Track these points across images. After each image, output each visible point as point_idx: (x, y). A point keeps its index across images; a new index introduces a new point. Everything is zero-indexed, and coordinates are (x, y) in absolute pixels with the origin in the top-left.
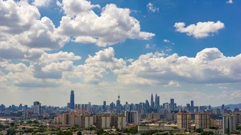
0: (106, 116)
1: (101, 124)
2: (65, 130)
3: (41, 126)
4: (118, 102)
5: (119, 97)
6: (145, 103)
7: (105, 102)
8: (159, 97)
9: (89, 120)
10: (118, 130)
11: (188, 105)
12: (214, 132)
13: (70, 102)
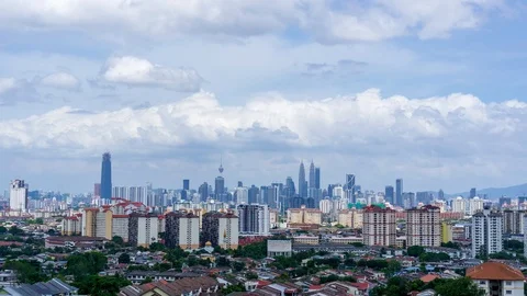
0: (190, 216)
1: (177, 234)
2: (90, 250)
3: (29, 241)
4: (220, 182)
5: (221, 170)
6: (285, 184)
7: (186, 183)
8: (318, 171)
9: (148, 226)
10: (218, 250)
11: (389, 190)
12: (451, 255)
13: (99, 182)
